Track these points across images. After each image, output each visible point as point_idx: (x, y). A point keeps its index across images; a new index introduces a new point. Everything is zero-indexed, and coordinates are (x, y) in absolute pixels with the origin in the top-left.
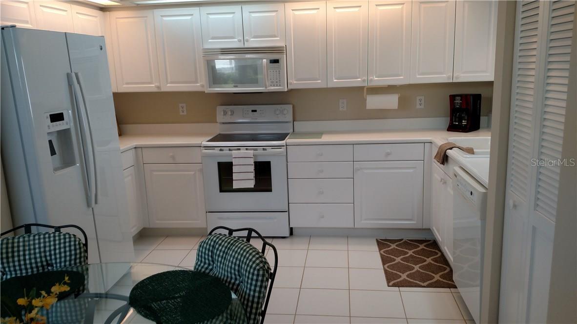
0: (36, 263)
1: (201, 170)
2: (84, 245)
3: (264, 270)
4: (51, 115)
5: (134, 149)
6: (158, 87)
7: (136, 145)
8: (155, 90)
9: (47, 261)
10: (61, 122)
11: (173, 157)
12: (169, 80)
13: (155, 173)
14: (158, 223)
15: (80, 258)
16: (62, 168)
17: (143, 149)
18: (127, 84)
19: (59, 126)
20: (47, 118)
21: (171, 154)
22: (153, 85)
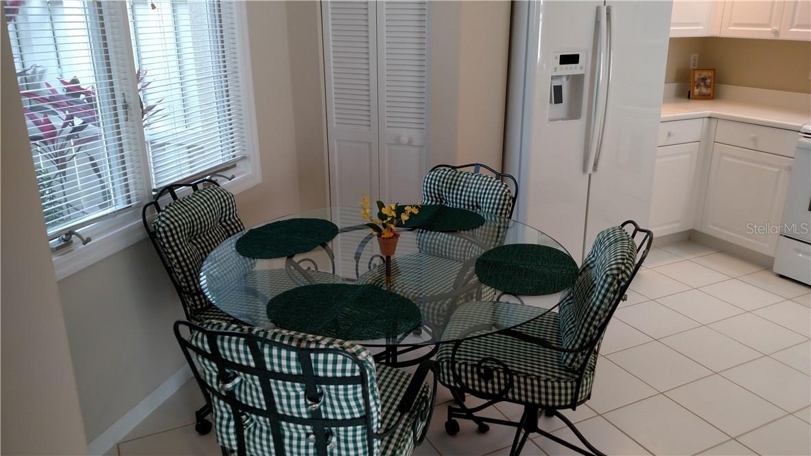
0: (468, 201)
1: (789, 169)
2: (511, 197)
3: (614, 279)
4: (561, 56)
5: (706, 120)
6: (776, 32)
7: (711, 114)
8: (772, 37)
9: (476, 202)
10: (573, 66)
11: (755, 140)
12: (796, 23)
13: (725, 158)
14: (712, 229)
15: (502, 209)
16: (567, 119)
17: (719, 121)
18: (735, 25)
19: (571, 69)
20: (556, 58)
21: (753, 135)
22: (770, 29)
